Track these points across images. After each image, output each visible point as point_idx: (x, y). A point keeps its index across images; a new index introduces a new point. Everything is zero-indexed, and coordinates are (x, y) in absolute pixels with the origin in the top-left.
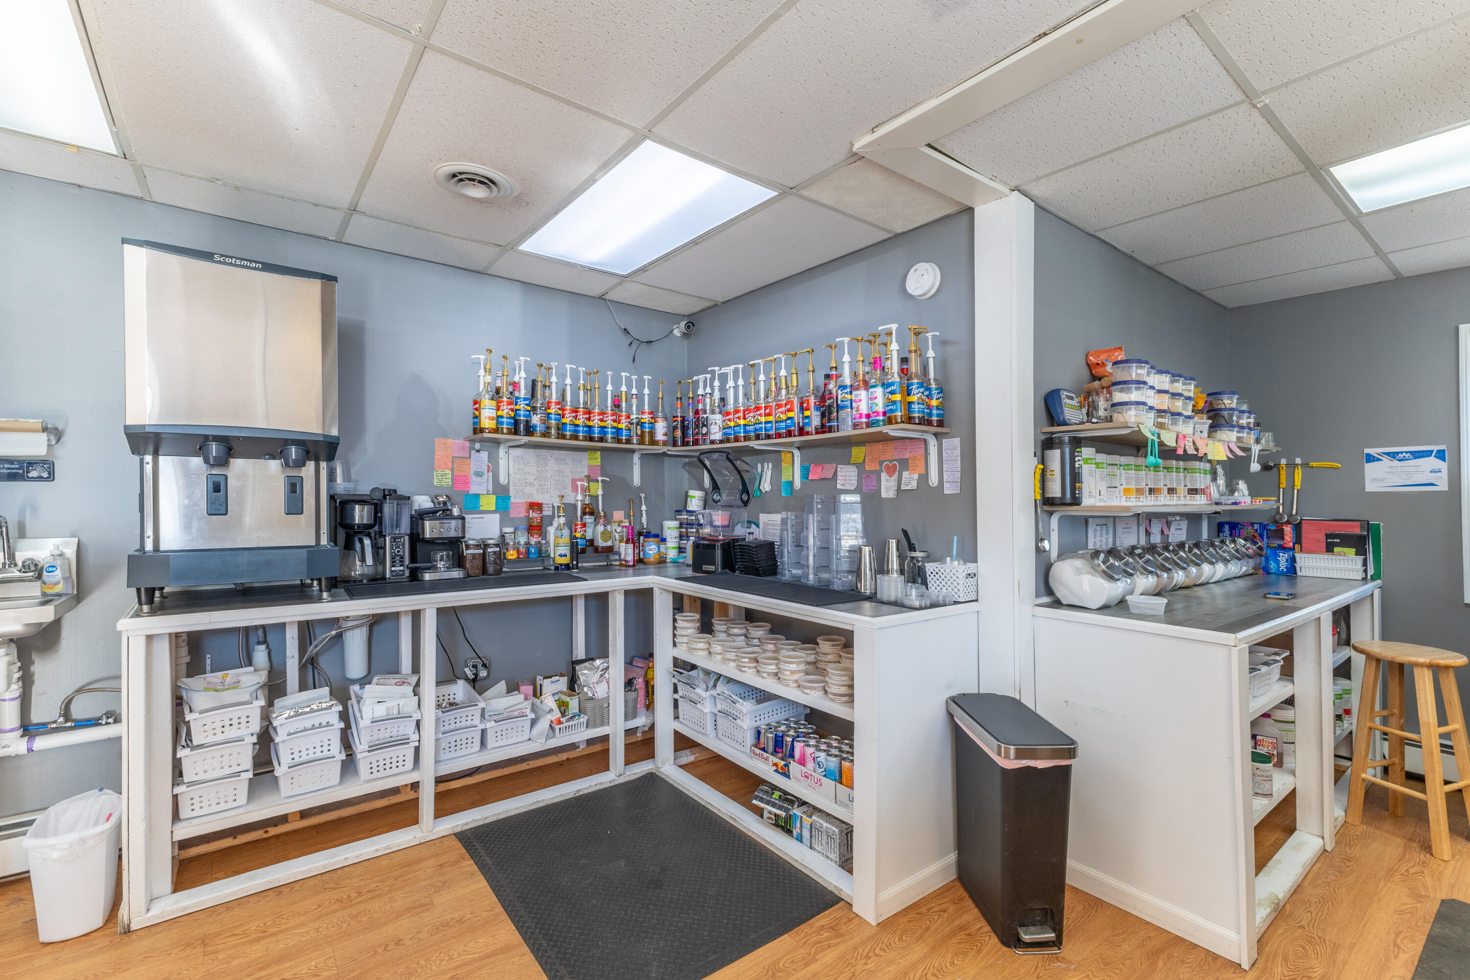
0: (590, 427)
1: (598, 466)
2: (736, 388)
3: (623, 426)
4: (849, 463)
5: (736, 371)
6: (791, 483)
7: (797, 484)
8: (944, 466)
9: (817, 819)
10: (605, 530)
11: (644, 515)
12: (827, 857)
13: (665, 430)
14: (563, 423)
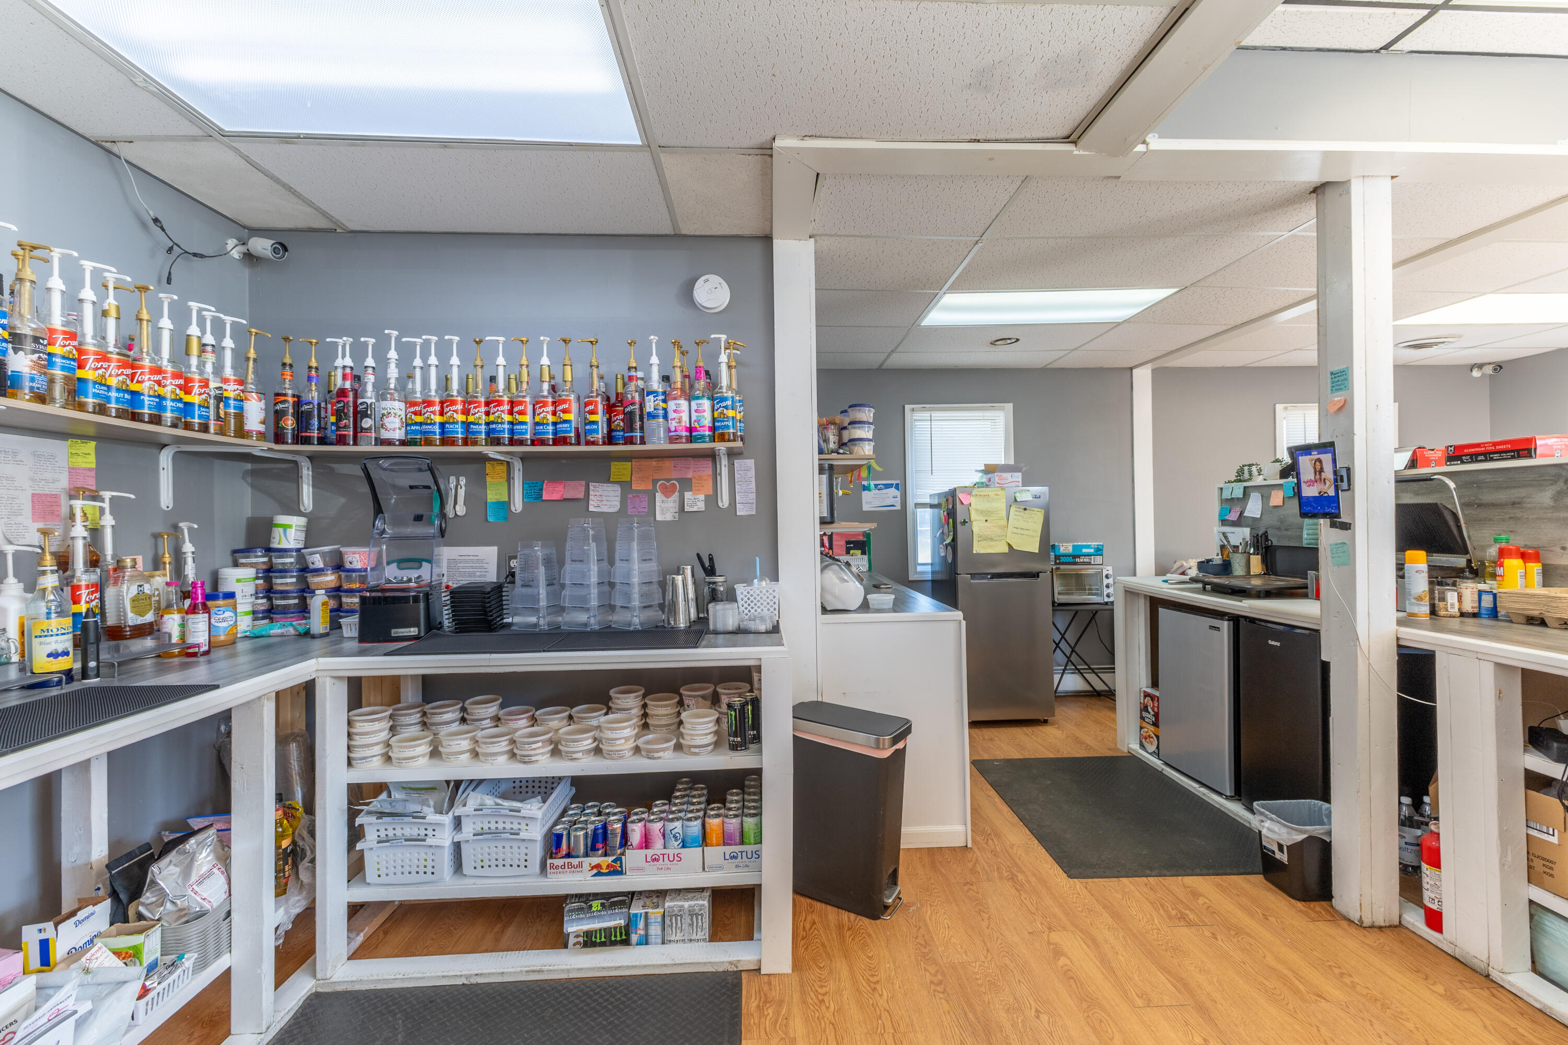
0: (133, 393)
1: (90, 469)
2: (425, 368)
3: (195, 398)
4: (608, 481)
5: (426, 345)
6: (506, 505)
7: (518, 505)
8: (737, 487)
9: (672, 904)
10: (141, 592)
11: (190, 560)
12: (691, 940)
13: (262, 416)
14: (79, 379)
